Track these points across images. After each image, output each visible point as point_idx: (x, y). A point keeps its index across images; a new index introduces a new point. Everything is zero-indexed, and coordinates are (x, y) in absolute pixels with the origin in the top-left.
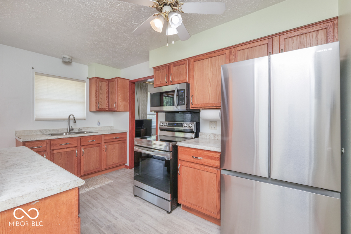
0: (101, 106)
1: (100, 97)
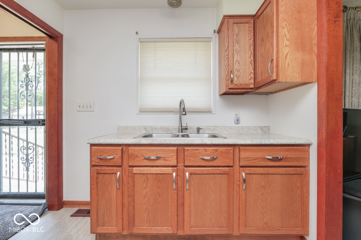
0: (238, 78)
1: (235, 59)
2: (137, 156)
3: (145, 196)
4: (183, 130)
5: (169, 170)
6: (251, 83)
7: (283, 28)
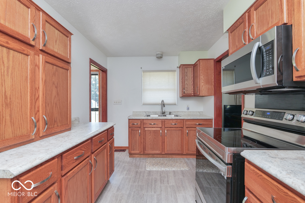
0: (187, 91)
2: (147, 124)
3: (150, 139)
4: (163, 113)
5: (159, 129)
6: (192, 93)
7: (201, 76)
